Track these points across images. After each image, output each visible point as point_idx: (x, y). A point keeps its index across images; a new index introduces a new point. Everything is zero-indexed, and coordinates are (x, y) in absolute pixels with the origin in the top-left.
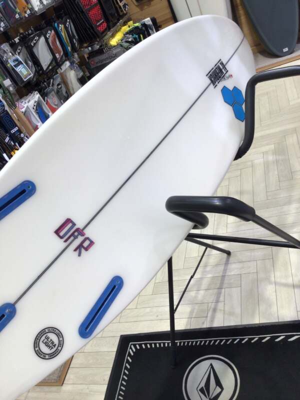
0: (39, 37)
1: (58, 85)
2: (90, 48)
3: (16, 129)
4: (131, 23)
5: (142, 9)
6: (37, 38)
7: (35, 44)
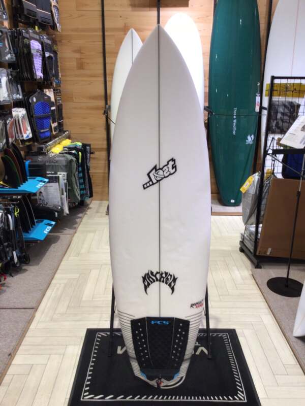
4: (70, 140)
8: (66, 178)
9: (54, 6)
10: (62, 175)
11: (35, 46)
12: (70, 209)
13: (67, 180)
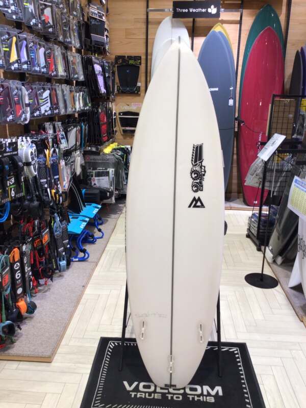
0: (74, 127)
1: (72, 162)
2: (90, 148)
3: (57, 177)
4: (116, 144)
5: (125, 138)
6: (72, 127)
7: (70, 130)
8: (113, 173)
9: (106, 35)
10: (111, 171)
11: (98, 68)
12: (116, 199)
13: (114, 174)
